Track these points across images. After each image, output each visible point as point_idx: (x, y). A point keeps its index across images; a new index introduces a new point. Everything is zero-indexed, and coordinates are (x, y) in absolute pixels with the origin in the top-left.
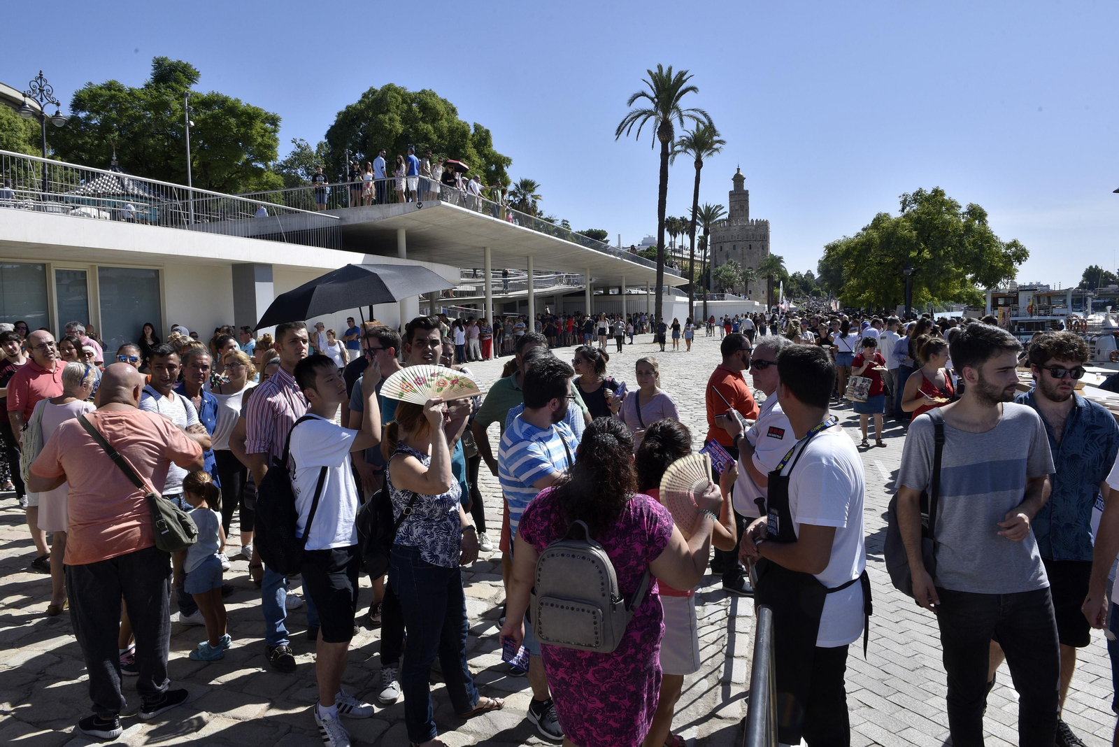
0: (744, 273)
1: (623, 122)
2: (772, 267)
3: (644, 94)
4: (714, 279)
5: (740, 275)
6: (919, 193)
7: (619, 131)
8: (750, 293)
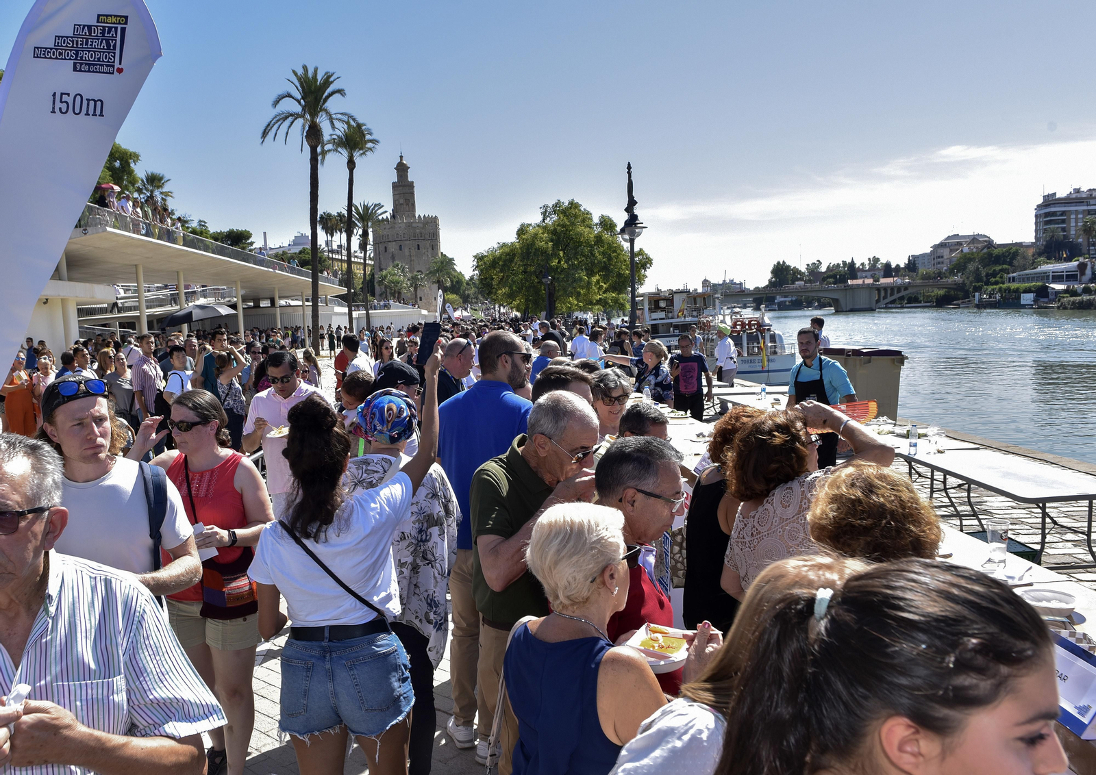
0: (412, 278)
1: (269, 125)
2: (441, 271)
3: (289, 96)
4: (379, 285)
5: (408, 280)
6: (558, 204)
7: (265, 134)
8: (421, 300)
